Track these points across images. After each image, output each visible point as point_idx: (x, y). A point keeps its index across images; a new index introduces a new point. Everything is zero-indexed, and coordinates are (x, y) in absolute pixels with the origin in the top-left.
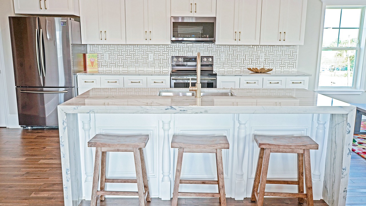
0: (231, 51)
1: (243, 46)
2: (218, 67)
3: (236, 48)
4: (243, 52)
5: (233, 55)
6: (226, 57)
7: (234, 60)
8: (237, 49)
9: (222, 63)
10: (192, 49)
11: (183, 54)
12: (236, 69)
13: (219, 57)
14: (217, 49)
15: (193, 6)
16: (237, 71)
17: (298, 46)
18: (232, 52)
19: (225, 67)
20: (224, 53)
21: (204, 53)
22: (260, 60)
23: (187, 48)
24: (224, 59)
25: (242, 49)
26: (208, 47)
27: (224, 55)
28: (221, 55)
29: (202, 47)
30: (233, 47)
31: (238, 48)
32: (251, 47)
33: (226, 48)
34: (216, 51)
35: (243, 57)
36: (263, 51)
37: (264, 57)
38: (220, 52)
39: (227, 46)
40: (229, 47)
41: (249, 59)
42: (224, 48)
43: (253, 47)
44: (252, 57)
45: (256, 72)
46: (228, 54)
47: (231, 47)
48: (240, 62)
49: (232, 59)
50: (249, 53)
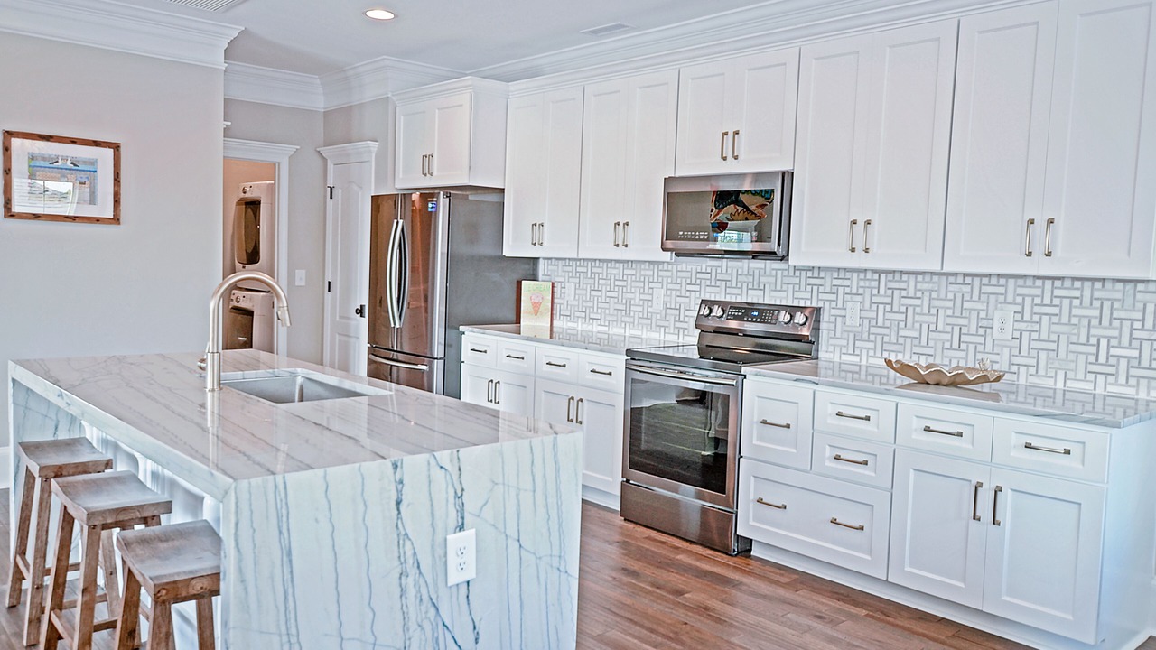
0: (882, 292)
1: (927, 278)
2: (837, 350)
4: (926, 299)
5: (889, 308)
6: (864, 314)
8: (903, 285)
9: (852, 336)
13: (844, 313)
14: (835, 282)
18: (885, 296)
19: (861, 349)
20: (860, 298)
21: (797, 295)
22: (996, 334)
23: (748, 275)
24: (858, 322)
25: (925, 286)
27: (859, 306)
28: (850, 305)
30: (890, 277)
31: (908, 282)
32: (960, 279)
33: (865, 279)
34: (834, 289)
35: (926, 318)
36: (1010, 299)
37: (1009, 326)
38: (844, 294)
39: (869, 275)
40: (876, 276)
41: (949, 329)
42: (859, 280)
43: (968, 280)
44: (962, 321)
45: (924, 382)
46: (872, 303)
47: (883, 276)
48: (916, 334)
49: (887, 324)
50: (950, 304)
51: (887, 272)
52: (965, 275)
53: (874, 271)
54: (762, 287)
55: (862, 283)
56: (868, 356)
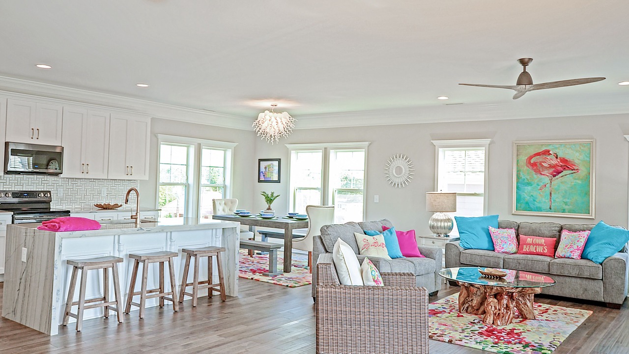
0: (70, 185)
1: (84, 180)
2: (54, 204)
3: (76, 181)
4: (83, 186)
5: (72, 190)
6: (64, 192)
7: (74, 196)
8: (77, 183)
9: (60, 199)
10: (21, 182)
11: (9, 188)
12: (76, 206)
13: (56, 192)
14: (53, 182)
15: (36, 132)
16: (76, 208)
17: (139, 181)
18: (71, 186)
19: (63, 203)
20: (62, 187)
21: (37, 187)
22: (102, 195)
23: (15, 180)
24: (62, 194)
25: (83, 183)
26: (43, 179)
27: (62, 189)
28: (59, 189)
29: (35, 179)
30: (72, 180)
31: (78, 181)
32: (92, 180)
33: (64, 181)
34: (53, 184)
35: (83, 192)
36: (105, 185)
37: (106, 192)
38: (57, 186)
39: (65, 179)
40: (68, 180)
41: (90, 194)
42: (62, 181)
43: (95, 180)
44: (93, 192)
45: (104, 209)
46: (66, 188)
47: (70, 180)
48: (81, 197)
49: (72, 194)
50: (90, 187)
51: (70, 178)
52: (94, 179)
53: (67, 178)
54: (22, 184)
55: (63, 182)
56: (66, 205)
